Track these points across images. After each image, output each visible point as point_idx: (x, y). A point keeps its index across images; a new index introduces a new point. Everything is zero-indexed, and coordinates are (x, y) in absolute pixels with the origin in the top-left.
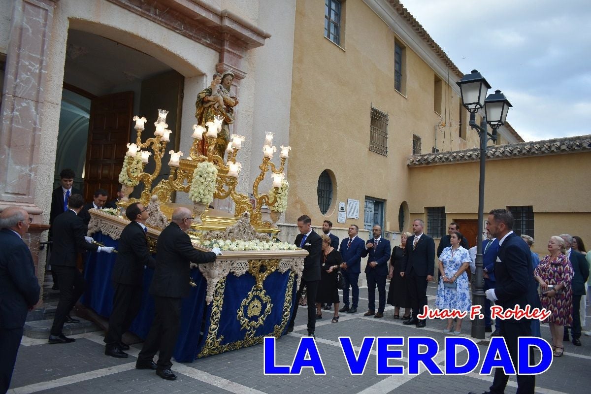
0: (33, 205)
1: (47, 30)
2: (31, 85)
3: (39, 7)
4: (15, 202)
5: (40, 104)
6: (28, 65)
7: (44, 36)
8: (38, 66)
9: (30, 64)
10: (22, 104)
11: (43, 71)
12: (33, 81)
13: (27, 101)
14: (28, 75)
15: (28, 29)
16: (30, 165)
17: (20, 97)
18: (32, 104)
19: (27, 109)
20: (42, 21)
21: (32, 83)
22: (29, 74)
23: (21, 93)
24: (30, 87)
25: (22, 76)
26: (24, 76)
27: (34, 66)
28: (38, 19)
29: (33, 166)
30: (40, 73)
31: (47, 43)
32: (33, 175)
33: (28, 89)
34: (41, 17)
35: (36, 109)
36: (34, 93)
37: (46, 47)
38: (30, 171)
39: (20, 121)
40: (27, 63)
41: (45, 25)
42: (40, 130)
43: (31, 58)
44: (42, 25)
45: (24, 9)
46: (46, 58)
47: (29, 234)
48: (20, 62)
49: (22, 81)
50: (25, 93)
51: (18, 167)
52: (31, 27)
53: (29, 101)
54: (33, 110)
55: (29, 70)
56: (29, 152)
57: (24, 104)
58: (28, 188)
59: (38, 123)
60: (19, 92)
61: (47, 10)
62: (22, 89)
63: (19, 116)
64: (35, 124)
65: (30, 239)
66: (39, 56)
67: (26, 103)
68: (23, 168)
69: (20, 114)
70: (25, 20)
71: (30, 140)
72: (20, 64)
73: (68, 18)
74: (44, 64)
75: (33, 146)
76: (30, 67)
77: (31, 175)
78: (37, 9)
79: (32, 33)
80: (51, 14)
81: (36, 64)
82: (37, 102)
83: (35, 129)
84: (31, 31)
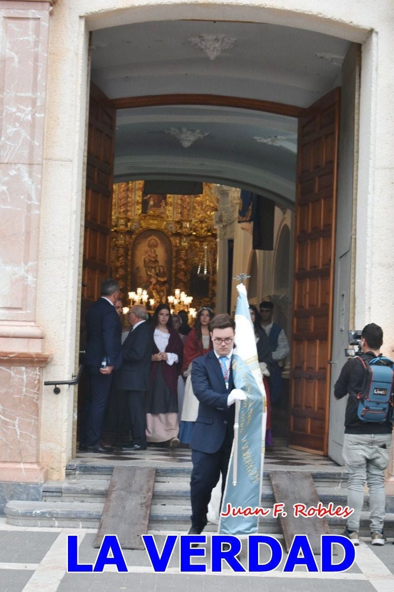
0: (32, 324)
1: (40, 50)
2: (21, 142)
3: (28, 19)
4: (8, 320)
5: (36, 167)
6: (15, 112)
7: (36, 60)
8: (30, 108)
9: (19, 110)
10: (10, 172)
11: (38, 115)
12: (24, 134)
13: (17, 167)
14: (16, 127)
15: (13, 58)
16: (26, 263)
17: (7, 163)
18: (24, 169)
19: (17, 178)
20: (31, 38)
21: (22, 137)
22: (17, 125)
23: (8, 158)
24: (20, 144)
25: (8, 131)
26: (10, 130)
27: (24, 111)
28: (26, 38)
29: (30, 264)
30: (34, 118)
31: (40, 70)
32: (30, 278)
33: (18, 148)
34: (30, 33)
35: (30, 176)
36: (26, 153)
37: (39, 77)
38: (27, 271)
39: (9, 199)
40: (14, 110)
41: (36, 43)
42: (39, 208)
43: (19, 100)
44: (32, 44)
45: (7, 30)
46: (41, 93)
47: (23, 368)
48: (5, 110)
49: (8, 139)
50: (13, 156)
51: (8, 268)
52: (17, 54)
53: (19, 165)
54: (26, 178)
55: (17, 119)
56: (22, 243)
57: (13, 173)
58: (25, 298)
59: (34, 196)
60: (5, 155)
61: (39, 19)
62: (9, 151)
63: (6, 192)
64: (30, 198)
65: (25, 376)
66: (30, 94)
67: (15, 170)
68: (16, 269)
69: (8, 189)
70: (8, 45)
71: (24, 226)
72: (4, 114)
73: (81, 17)
74: (39, 104)
75: (28, 233)
76: (18, 114)
77: (27, 278)
78: (24, 22)
79: (19, 62)
80: (45, 24)
81: (27, 107)
82: (31, 164)
83: (29, 208)
84: (17, 60)
